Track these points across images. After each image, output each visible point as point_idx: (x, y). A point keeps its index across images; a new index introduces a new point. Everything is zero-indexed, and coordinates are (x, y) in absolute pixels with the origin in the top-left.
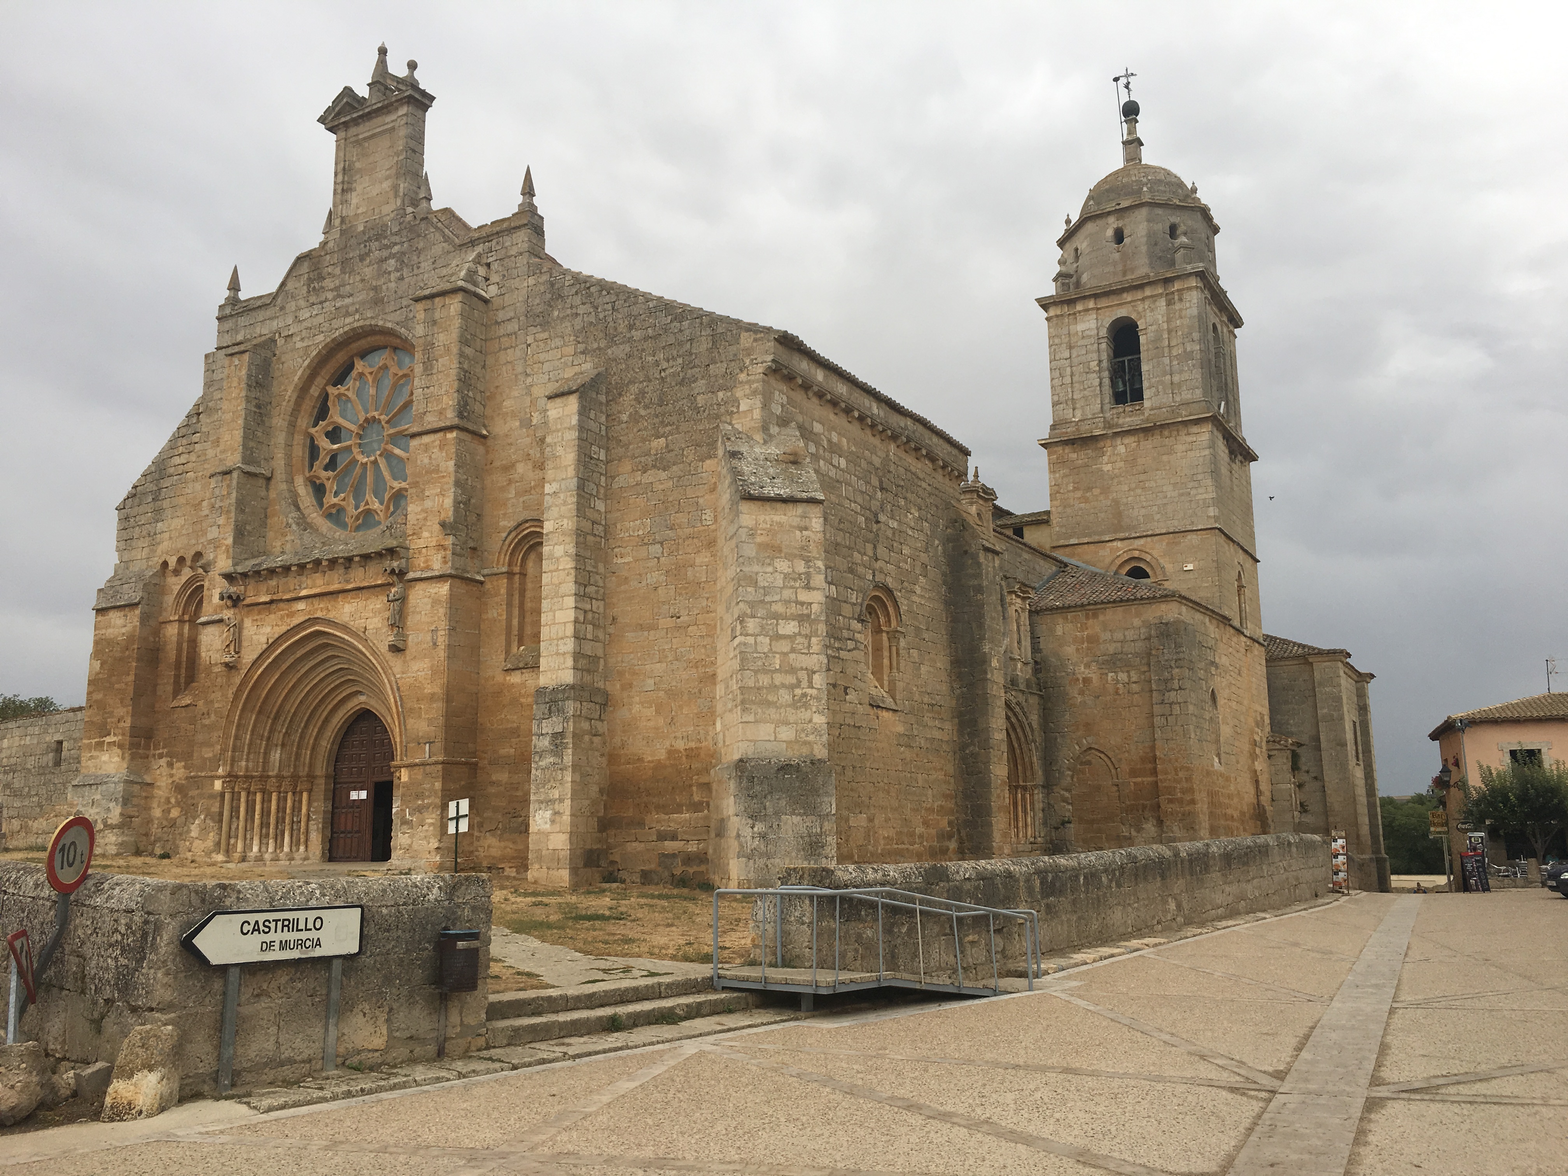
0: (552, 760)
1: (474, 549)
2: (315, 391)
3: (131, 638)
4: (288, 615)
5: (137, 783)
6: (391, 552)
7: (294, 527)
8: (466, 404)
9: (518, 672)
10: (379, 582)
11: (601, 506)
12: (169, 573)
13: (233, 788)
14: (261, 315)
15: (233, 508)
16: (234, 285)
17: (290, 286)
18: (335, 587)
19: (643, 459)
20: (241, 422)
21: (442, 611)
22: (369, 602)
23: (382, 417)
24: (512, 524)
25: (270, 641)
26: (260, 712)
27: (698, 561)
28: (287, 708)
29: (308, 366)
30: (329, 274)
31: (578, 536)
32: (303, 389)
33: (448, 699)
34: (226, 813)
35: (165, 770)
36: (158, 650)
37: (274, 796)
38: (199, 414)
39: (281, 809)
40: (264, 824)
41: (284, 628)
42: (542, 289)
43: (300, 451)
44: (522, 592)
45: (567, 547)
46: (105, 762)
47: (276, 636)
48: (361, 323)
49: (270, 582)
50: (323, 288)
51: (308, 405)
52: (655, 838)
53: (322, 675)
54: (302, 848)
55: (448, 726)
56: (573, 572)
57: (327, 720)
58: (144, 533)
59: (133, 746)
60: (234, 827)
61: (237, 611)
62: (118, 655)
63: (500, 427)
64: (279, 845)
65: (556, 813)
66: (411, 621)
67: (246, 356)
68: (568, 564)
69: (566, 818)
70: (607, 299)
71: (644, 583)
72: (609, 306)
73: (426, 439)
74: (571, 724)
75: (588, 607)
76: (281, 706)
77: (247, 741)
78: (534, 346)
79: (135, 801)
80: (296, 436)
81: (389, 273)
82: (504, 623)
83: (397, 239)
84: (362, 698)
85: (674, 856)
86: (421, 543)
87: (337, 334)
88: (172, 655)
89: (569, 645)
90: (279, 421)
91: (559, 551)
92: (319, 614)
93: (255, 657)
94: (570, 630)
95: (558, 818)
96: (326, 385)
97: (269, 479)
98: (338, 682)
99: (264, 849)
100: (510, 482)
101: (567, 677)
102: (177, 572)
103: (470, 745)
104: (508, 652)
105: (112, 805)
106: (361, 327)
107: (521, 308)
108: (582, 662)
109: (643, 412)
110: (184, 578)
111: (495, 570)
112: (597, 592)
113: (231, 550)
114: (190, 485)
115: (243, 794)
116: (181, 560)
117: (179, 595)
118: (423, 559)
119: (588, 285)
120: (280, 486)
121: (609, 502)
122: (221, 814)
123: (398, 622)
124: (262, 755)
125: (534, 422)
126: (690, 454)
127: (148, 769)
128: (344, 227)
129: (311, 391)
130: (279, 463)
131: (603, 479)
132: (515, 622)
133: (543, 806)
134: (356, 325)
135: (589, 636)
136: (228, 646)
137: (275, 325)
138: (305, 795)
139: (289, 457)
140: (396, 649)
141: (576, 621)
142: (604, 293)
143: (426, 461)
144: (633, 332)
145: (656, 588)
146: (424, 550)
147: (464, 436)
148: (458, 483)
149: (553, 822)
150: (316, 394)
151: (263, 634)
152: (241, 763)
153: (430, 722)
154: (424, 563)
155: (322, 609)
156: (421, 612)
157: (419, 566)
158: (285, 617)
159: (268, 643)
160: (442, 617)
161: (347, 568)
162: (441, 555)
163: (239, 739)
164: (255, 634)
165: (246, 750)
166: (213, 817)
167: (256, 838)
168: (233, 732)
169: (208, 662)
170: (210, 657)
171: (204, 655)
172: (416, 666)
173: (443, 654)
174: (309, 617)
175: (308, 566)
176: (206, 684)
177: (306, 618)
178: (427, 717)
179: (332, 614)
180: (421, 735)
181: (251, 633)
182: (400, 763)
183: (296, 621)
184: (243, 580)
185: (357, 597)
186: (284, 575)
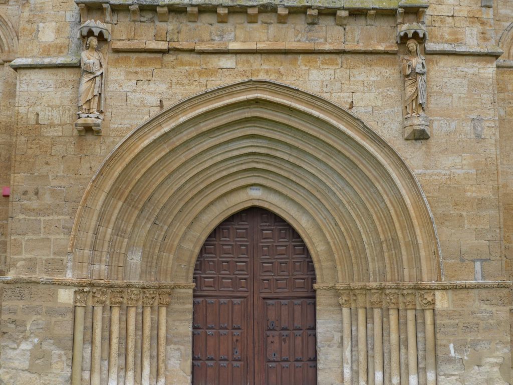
13: (86, 302)
21: (487, 98)
22: (356, 72)
60: (88, 355)
64: (138, 378)
66: (438, 103)
86: (444, 10)
92: (262, 77)
118: (447, 30)
136: (88, 102)
138: (164, 312)
151: (152, 93)
152: (96, 267)
153: (479, 234)
154: (449, 34)
155: (267, 72)
156: (451, 95)
157: (442, 37)
158: (196, 75)
159: (161, 106)
160: (489, 105)
161: (313, 24)
162: (476, 29)
163: (96, 233)
164: (135, 91)
165: (105, 249)
166: (58, 343)
167: (114, 370)
168: (93, 223)
169: (32, 121)
170: (38, 115)
171: (22, 110)
172: (448, 161)
173: (493, 150)
174: (246, 79)
175: (250, 11)
176: (30, 152)
177: (239, 80)
178: (474, 227)
179: (286, 81)
180: (464, 249)
181: (125, 89)
182: (434, 283)
183: (219, 82)
184: (111, 15)
185: (332, 63)
186: (193, 19)
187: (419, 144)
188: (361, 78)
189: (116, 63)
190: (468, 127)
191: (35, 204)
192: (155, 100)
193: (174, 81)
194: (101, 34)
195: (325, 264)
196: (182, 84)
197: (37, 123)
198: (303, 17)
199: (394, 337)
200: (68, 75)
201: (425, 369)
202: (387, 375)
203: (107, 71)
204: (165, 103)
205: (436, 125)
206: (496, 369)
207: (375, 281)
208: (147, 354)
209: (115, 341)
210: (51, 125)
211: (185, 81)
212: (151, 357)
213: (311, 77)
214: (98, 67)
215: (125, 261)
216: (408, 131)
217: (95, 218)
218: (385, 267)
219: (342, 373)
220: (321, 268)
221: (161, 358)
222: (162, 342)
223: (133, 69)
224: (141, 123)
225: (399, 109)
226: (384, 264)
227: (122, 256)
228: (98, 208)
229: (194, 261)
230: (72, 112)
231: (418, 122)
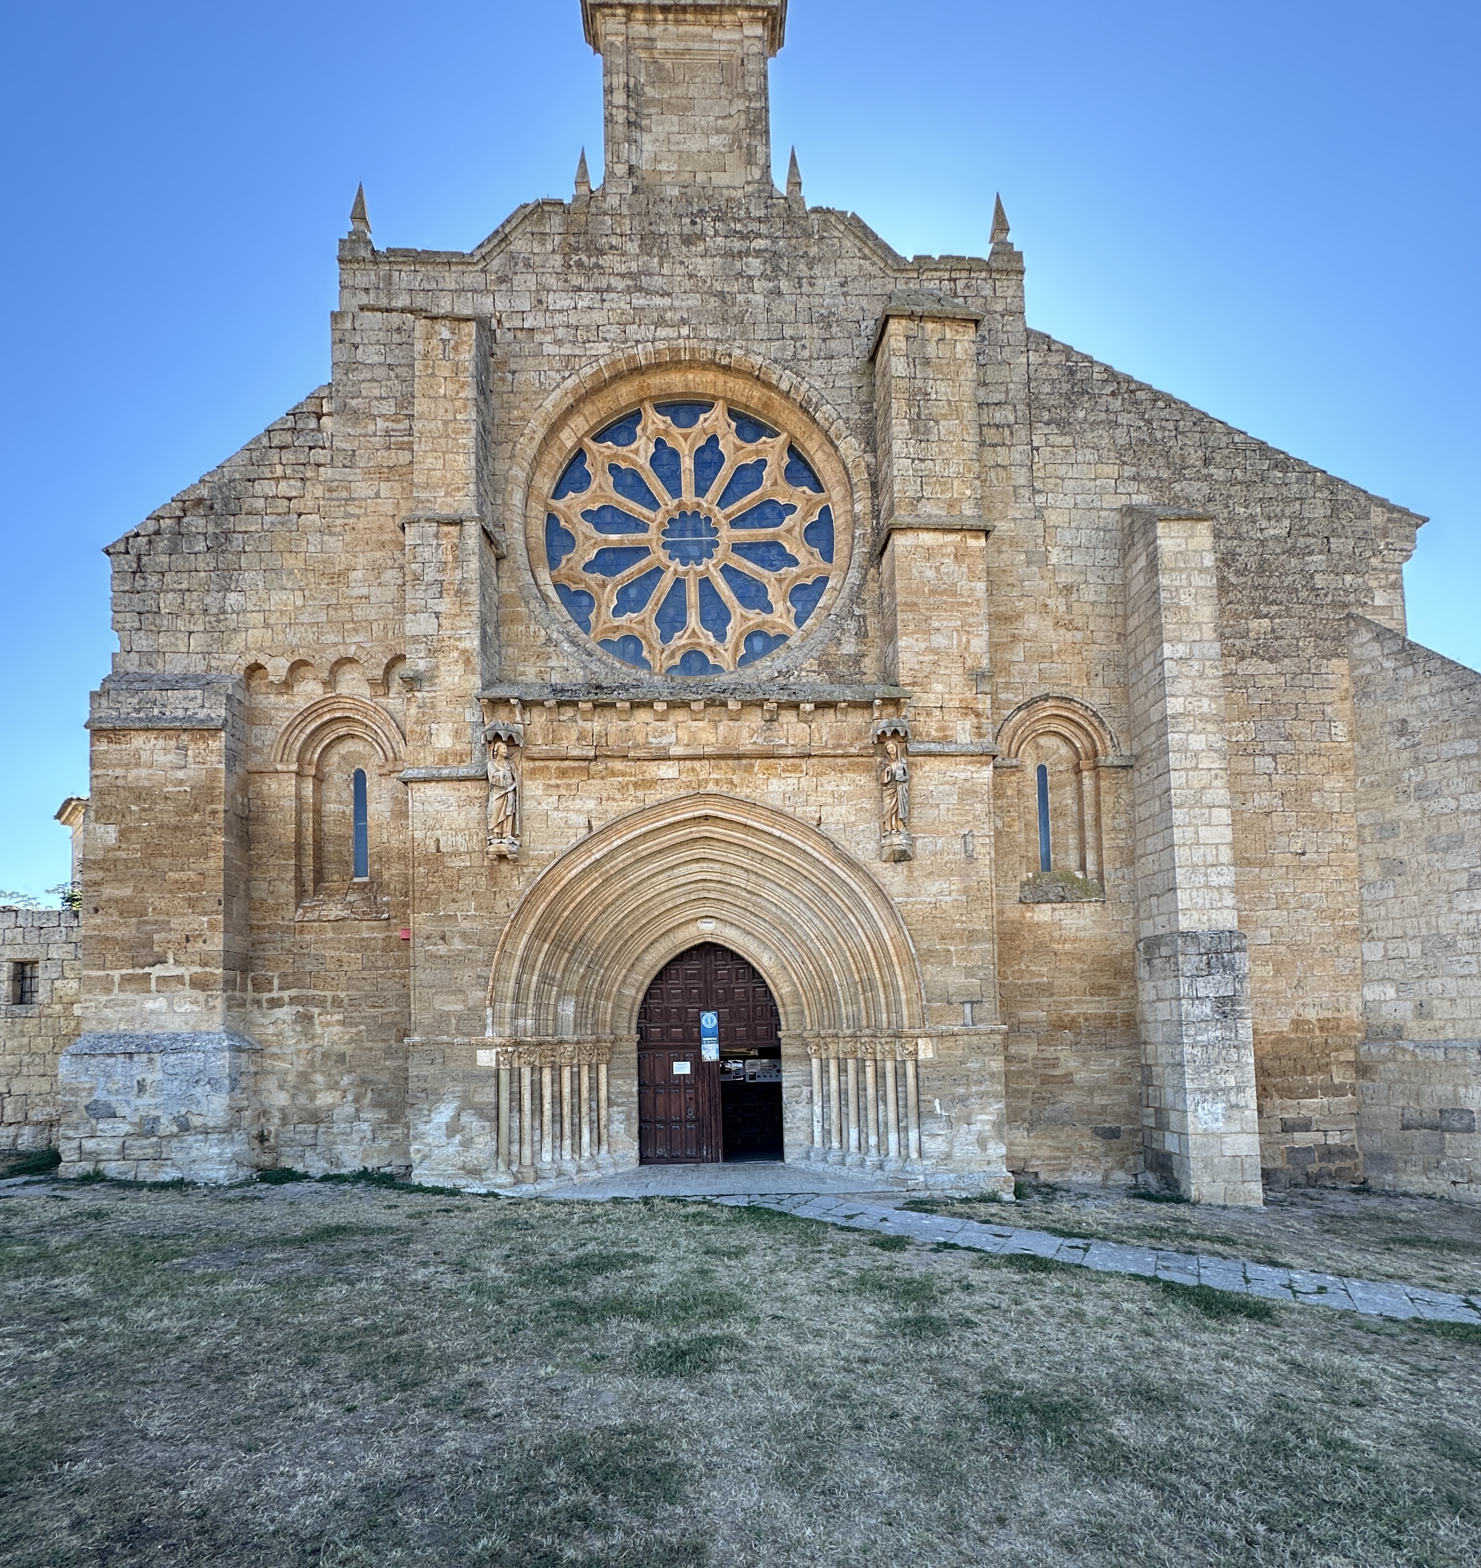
0: (1218, 1034)
4: (636, 785)
5: (244, 1050)
9: (1047, 908)
12: (262, 687)
13: (511, 1063)
14: (451, 279)
15: (474, 588)
16: (360, 220)
19: (1237, 642)
20: (467, 441)
22: (822, 779)
27: (1328, 785)
34: (504, 1105)
36: (248, 818)
37: (566, 1073)
38: (320, 415)
40: (557, 1116)
41: (628, 807)
42: (1053, 373)
45: (1212, 738)
46: (157, 1012)
47: (611, 815)
48: (692, 343)
51: (554, 459)
52: (1278, 1128)
58: (192, 606)
59: (228, 983)
60: (516, 1124)
62: (168, 818)
64: (577, 1145)
65: (1233, 1107)
67: (469, 329)
68: (1215, 763)
69: (1251, 1115)
70: (1165, 413)
71: (1249, 805)
72: (1170, 425)
73: (928, 538)
74: (1247, 985)
77: (533, 986)
78: (1046, 451)
85: (1308, 1150)
86: (930, 700)
87: (640, 349)
88: (285, 831)
89: (1227, 877)
92: (712, 788)
94: (1226, 854)
95: (1235, 1113)
96: (586, 434)
97: (500, 560)
99: (557, 1156)
101: (1230, 920)
102: (284, 688)
110: (301, 701)
113: (476, 660)
114: (314, 538)
115: (526, 1073)
116: (299, 666)
117: (291, 728)
118: (934, 725)
120: (523, 575)
122: (497, 1107)
125: (1053, 560)
126: (1309, 647)
127: (247, 1024)
128: (636, 183)
130: (517, 538)
133: (1208, 1097)
134: (684, 343)
136: (500, 824)
137: (487, 303)
138: (604, 1070)
140: (902, 857)
141: (1231, 844)
143: (930, 574)
144: (1212, 470)
145: (1268, 814)
149: (1228, 1118)
151: (578, 811)
152: (521, 1022)
153: (969, 972)
154: (937, 730)
155: (717, 782)
156: (938, 806)
157: (928, 735)
158: (631, 787)
159: (590, 828)
160: (983, 817)
161: (771, 720)
162: (969, 722)
163: (518, 982)
164: (556, 809)
165: (531, 1001)
166: (480, 1112)
167: (548, 1140)
168: (515, 971)
169: (432, 849)
170: (438, 840)
171: (418, 835)
172: (934, 887)
173: (987, 872)
174: (692, 792)
175: (694, 706)
176: (432, 887)
177: (683, 793)
178: (964, 964)
179: (742, 792)
180: (951, 990)
181: (544, 806)
182: (917, 1031)
183: (658, 796)
184: (522, 714)
185: (796, 769)
186: (624, 717)
187: (900, 867)
188: (830, 788)
189: (533, 772)
190: (958, 845)
191: (442, 949)
192: (582, 820)
193: (605, 795)
194: (510, 737)
195: (790, 1008)
196: (614, 799)
197: (438, 851)
198: (759, 711)
199: (871, 1091)
200: (472, 790)
201: (906, 1128)
202: (863, 1135)
203: (522, 785)
204: (593, 823)
205: (919, 843)
206: (988, 1127)
207: (848, 1027)
208: (585, 1119)
209: (547, 1106)
210: (456, 854)
211: (618, 796)
212: (591, 1122)
213: (771, 788)
214: (510, 781)
215: (556, 1013)
216: (887, 851)
217: (516, 964)
218: (860, 1012)
219: (812, 1132)
220: (786, 1013)
221: (602, 1123)
222: (603, 1104)
223: (553, 782)
224: (565, 848)
225: (875, 825)
226: (859, 1008)
227: (551, 1008)
228: (519, 953)
229: (637, 1008)
230: (481, 836)
231: (899, 841)
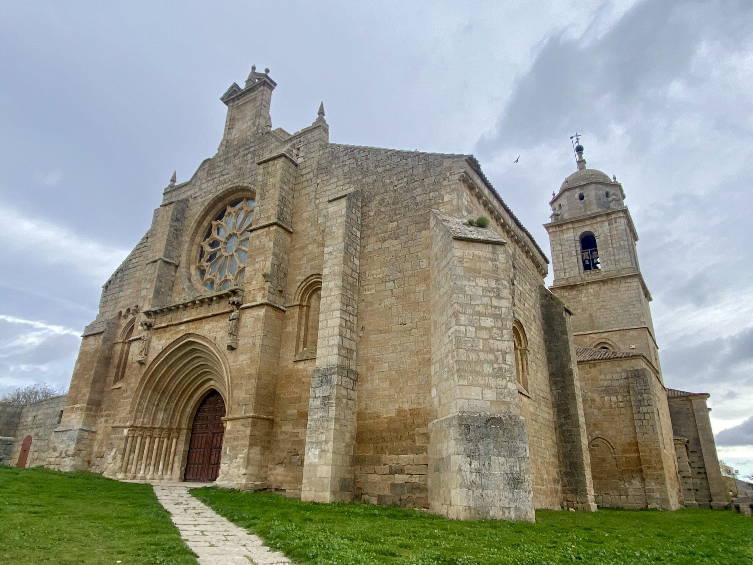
0: (321, 414)
1: (281, 292)
2: (206, 224)
3: (96, 351)
4: (175, 333)
5: (87, 431)
6: (234, 292)
7: (187, 290)
8: (282, 214)
9: (302, 363)
10: (226, 311)
11: (357, 262)
12: (122, 318)
13: (134, 435)
14: (184, 189)
15: (155, 279)
16: (173, 180)
17: (199, 174)
18: (202, 315)
19: (383, 235)
20: (166, 237)
21: (259, 325)
22: (219, 323)
23: (238, 233)
24: (304, 278)
25: (164, 348)
26: (154, 390)
27: (417, 289)
28: (170, 388)
29: (203, 210)
30: (218, 165)
31: (344, 275)
32: (200, 223)
33: (259, 378)
34: (128, 449)
35: (103, 425)
36: (110, 358)
37: (157, 440)
38: (147, 238)
39: (160, 448)
40: (149, 457)
41: (172, 340)
42: (327, 155)
43: (195, 253)
44: (307, 316)
45: (337, 282)
46: (73, 419)
47: (167, 345)
48: (231, 186)
49: (168, 316)
50: (214, 173)
51: (201, 230)
52: (387, 471)
53: (191, 369)
54: (169, 472)
55: (257, 394)
56: (340, 296)
57: (191, 396)
58: (113, 298)
59: (87, 409)
60: (131, 457)
61: (149, 331)
62: (89, 360)
63: (299, 227)
64: (156, 470)
65: (323, 451)
66: (242, 331)
67: (173, 205)
68: (337, 292)
69: (330, 455)
70: (363, 155)
71: (382, 305)
72: (364, 158)
73: (259, 232)
74: (335, 390)
75: (348, 319)
76: (167, 387)
77: (145, 406)
78: (321, 184)
79: (84, 441)
80: (194, 246)
81: (248, 160)
82: (296, 334)
83: (253, 145)
84: (212, 383)
85: (402, 485)
86: (251, 288)
87: (219, 192)
88: (116, 361)
89: (336, 340)
90: (186, 238)
91: (332, 284)
92: (191, 331)
93: (154, 357)
94: (336, 331)
95: (323, 454)
96: (212, 220)
97: (177, 267)
98: (199, 373)
99: (146, 472)
100: (304, 255)
101: (334, 360)
102: (126, 317)
103: (270, 408)
104: (297, 351)
105: (71, 443)
106: (231, 188)
107: (315, 166)
108: (343, 352)
109: (383, 209)
110: (128, 320)
111: (293, 304)
112: (353, 311)
113: (151, 301)
114: (138, 272)
115: (139, 439)
116: (128, 310)
117: (125, 328)
118: (251, 296)
119: (352, 149)
120: (182, 270)
121: (361, 260)
122: (125, 449)
123: (234, 333)
124: (152, 415)
125: (319, 222)
126: (412, 229)
127: (95, 423)
128: (228, 144)
129: (204, 223)
130: (183, 259)
131: (358, 247)
132: (302, 334)
133: (314, 446)
134: (229, 187)
135: (348, 336)
136: (141, 351)
137: (189, 193)
138: (174, 440)
139: (189, 255)
140: (231, 348)
141: (341, 326)
142: (362, 152)
143: (258, 243)
144: (378, 169)
145: (390, 307)
146: (253, 291)
147: (279, 229)
148: (274, 254)
149: (320, 457)
150: (206, 225)
151: (160, 344)
152: (141, 420)
153: (247, 392)
154: (252, 298)
155: (192, 329)
156: (247, 326)
157: (249, 300)
160: (260, 328)
162: (261, 293)
165: (144, 412)
167: (143, 465)
170: (132, 359)
171: (129, 358)
172: (242, 358)
177: (184, 335)
178: (245, 388)
179: (198, 331)
181: (155, 344)
182: (227, 418)
184: (155, 315)
185: (212, 320)
187: (233, 352)
188: (220, 325)
189: (153, 334)
190: (251, 340)
192: (161, 347)
193: (167, 337)
209: (145, 452)
211: (170, 337)
213: (205, 329)
215: (155, 417)
223: (158, 336)
